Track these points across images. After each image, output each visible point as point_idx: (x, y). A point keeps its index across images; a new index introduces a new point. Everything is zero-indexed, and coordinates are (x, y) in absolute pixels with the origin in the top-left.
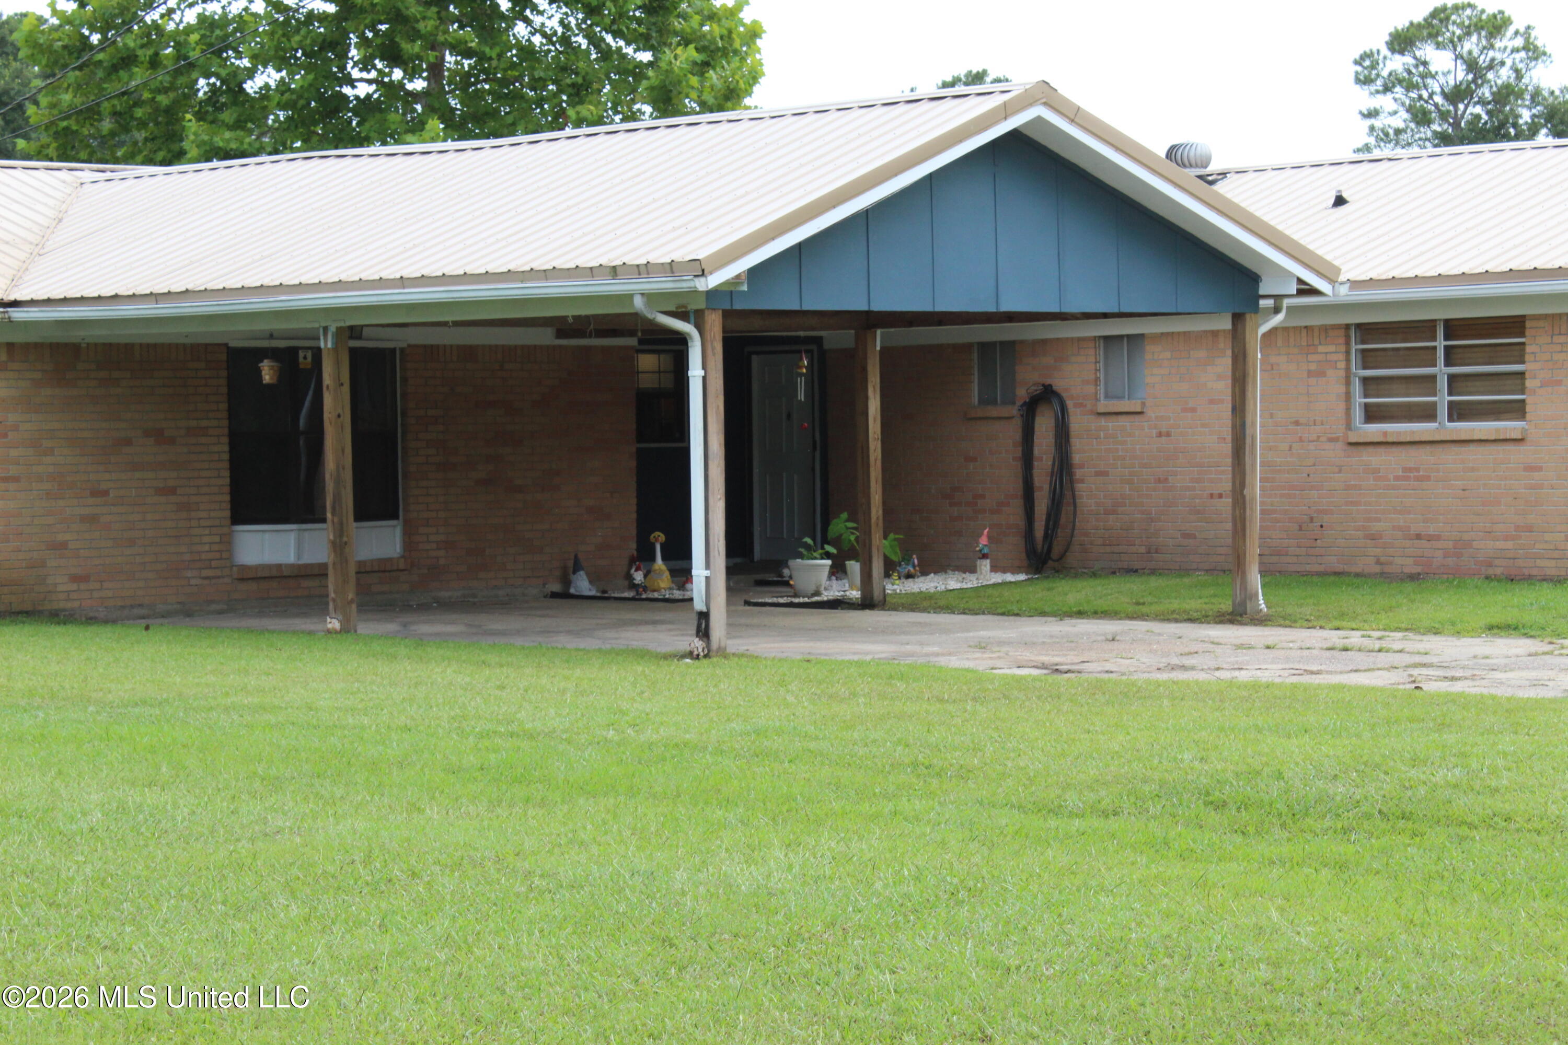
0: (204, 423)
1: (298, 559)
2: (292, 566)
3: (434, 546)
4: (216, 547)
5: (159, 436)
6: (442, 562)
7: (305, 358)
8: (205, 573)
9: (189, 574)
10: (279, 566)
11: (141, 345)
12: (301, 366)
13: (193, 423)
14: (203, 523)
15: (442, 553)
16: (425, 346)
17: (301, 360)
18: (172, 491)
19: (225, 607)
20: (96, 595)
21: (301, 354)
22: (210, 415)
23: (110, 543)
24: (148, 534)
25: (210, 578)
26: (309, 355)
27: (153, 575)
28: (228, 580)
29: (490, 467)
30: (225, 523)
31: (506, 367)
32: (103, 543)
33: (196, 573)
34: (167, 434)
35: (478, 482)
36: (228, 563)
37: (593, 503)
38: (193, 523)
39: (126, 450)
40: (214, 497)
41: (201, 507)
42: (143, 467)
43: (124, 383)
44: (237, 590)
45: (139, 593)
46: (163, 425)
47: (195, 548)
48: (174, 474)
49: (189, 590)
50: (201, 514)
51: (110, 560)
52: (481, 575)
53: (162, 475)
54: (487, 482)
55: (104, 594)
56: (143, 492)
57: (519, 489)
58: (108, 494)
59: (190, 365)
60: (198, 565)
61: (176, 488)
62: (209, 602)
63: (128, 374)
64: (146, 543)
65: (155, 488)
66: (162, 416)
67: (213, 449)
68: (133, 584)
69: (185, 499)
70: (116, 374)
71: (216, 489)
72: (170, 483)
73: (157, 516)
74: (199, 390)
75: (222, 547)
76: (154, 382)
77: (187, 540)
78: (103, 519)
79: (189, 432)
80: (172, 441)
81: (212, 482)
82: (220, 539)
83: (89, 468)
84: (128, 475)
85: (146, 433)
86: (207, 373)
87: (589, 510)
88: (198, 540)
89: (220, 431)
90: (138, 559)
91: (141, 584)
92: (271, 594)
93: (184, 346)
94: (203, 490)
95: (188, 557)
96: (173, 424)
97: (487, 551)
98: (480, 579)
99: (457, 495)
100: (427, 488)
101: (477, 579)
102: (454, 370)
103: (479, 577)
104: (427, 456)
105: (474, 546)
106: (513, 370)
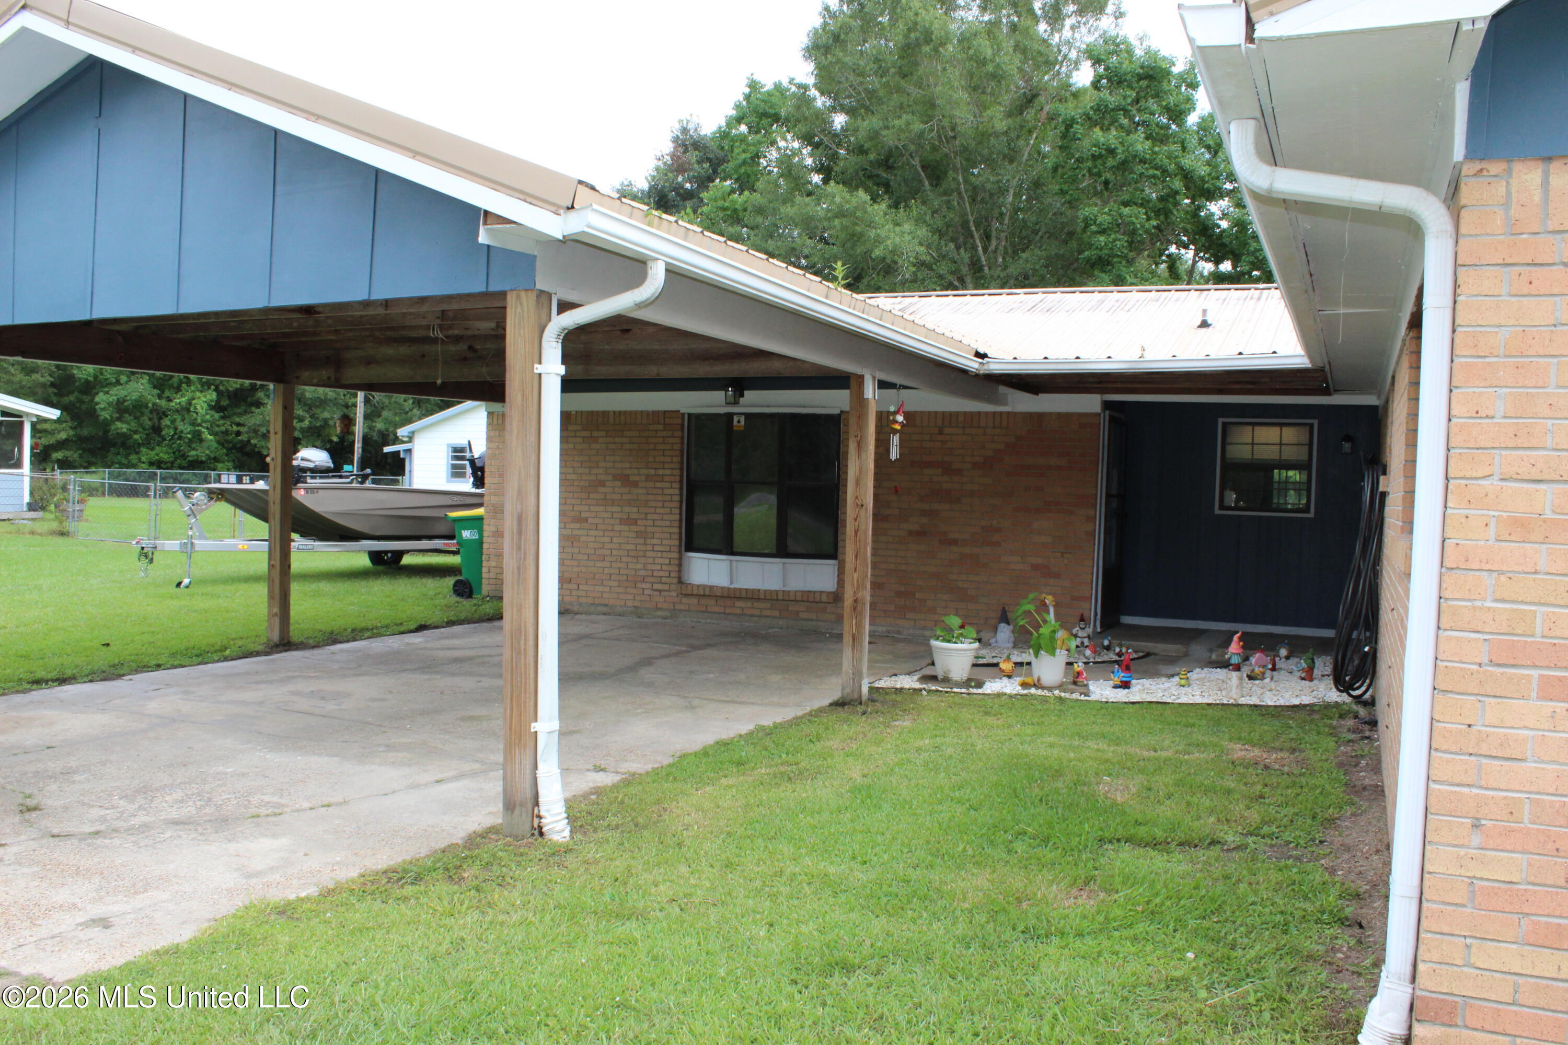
0: (661, 472)
1: (731, 583)
2: (723, 588)
4: (665, 567)
5: (625, 480)
7: (739, 422)
8: (657, 586)
9: (644, 586)
10: (711, 587)
11: (614, 412)
12: (735, 429)
13: (652, 472)
14: (656, 548)
17: (735, 423)
18: (635, 522)
19: (669, 614)
20: (574, 593)
21: (736, 419)
22: (667, 466)
23: (586, 557)
24: (615, 552)
25: (660, 591)
26: (743, 419)
27: (616, 584)
28: (674, 594)
29: (924, 520)
30: (677, 549)
31: (946, 431)
32: (580, 557)
33: (648, 586)
34: (632, 478)
35: (911, 533)
36: (675, 581)
37: (1039, 561)
38: (649, 548)
39: (601, 489)
40: (666, 529)
41: (656, 535)
42: (613, 503)
43: (601, 440)
44: (681, 603)
45: (606, 595)
46: (628, 472)
47: (649, 567)
48: (635, 510)
49: (643, 598)
50: (655, 541)
51: (584, 570)
52: (909, 615)
53: (626, 509)
54: (920, 534)
55: (580, 593)
56: (612, 521)
57: (954, 542)
58: (587, 521)
59: (651, 427)
60: (651, 580)
61: (636, 520)
62: (658, 609)
63: (603, 433)
64: (614, 559)
65: (620, 519)
66: (628, 465)
67: (667, 491)
68: (601, 588)
69: (643, 529)
70: (595, 434)
71: (668, 523)
72: (633, 516)
73: (621, 540)
74: (658, 447)
75: (671, 568)
76: (624, 440)
77: (642, 560)
78: (582, 539)
79: (648, 478)
80: (635, 484)
81: (666, 517)
82: (672, 561)
83: (573, 501)
84: (602, 508)
85: (616, 477)
86: (665, 434)
87: (1035, 567)
88: (651, 560)
89: (672, 478)
90: (606, 571)
91: (607, 589)
92: (709, 609)
93: (648, 413)
94: (658, 523)
95: (642, 573)
96: (636, 471)
97: (918, 595)
98: (909, 619)
99: (887, 543)
101: (905, 618)
103: (907, 617)
105: (903, 589)
106: (953, 434)
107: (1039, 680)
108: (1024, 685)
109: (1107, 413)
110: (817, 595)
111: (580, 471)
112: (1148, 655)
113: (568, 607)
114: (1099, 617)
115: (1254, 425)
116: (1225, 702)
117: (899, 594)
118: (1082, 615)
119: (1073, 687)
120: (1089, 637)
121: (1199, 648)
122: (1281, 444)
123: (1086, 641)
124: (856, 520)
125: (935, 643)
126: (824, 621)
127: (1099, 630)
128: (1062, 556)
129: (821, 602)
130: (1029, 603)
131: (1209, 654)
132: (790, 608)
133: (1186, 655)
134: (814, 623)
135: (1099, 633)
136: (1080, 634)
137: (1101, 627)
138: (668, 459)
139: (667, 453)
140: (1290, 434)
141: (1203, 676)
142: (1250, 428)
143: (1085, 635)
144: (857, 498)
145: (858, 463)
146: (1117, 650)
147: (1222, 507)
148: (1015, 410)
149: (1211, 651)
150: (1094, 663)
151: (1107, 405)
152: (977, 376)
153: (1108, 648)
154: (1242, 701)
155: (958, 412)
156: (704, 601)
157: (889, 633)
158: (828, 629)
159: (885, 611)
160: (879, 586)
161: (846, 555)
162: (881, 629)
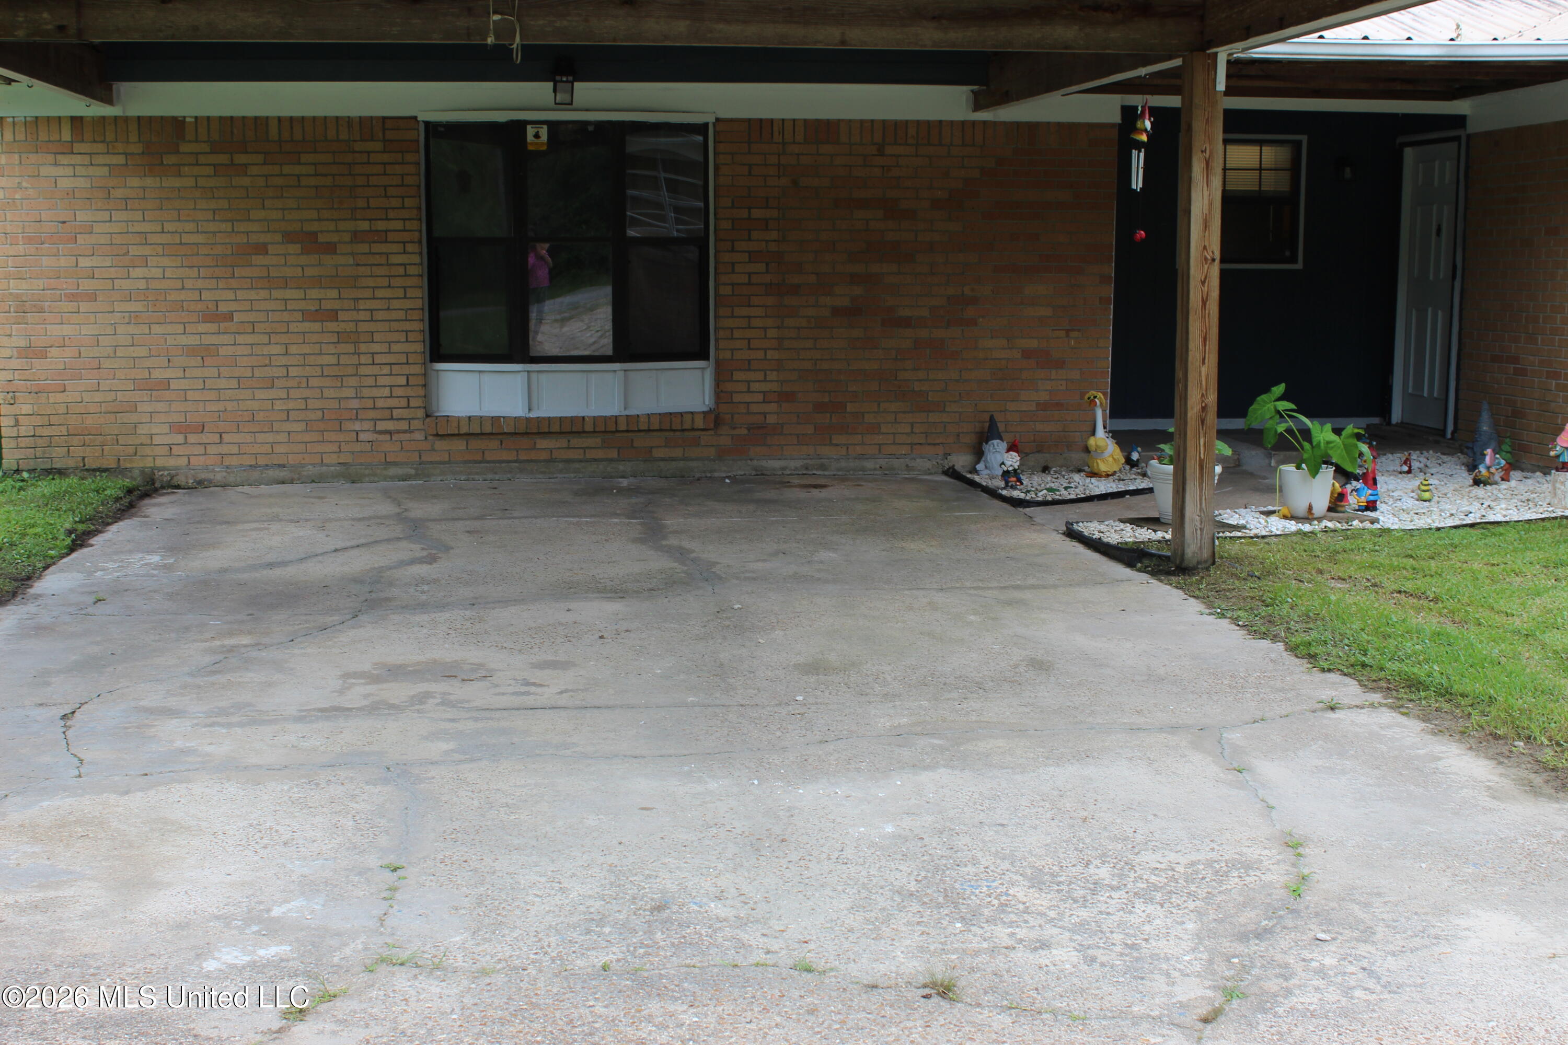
0: (381, 225)
1: (530, 409)
2: (516, 419)
3: (760, 397)
4: (398, 392)
5: (309, 242)
6: (771, 419)
7: (537, 136)
8: (381, 426)
9: (357, 426)
10: (495, 420)
11: (279, 119)
12: (530, 148)
13: (365, 226)
14: (380, 359)
15: (773, 407)
16: (749, 121)
17: (530, 137)
18: (333, 315)
19: (413, 472)
20: (212, 450)
21: (530, 131)
22: (391, 214)
23: (234, 383)
24: (293, 372)
25: (390, 433)
26: (544, 132)
27: (300, 427)
28: (419, 436)
29: (858, 290)
30: (420, 359)
31: (889, 150)
32: (222, 383)
33: (368, 425)
34: (321, 238)
35: (836, 311)
36: (420, 413)
37: (1034, 344)
38: (363, 359)
39: (258, 260)
40: (395, 325)
41: (377, 337)
42: (285, 283)
43: (254, 170)
44: (433, 450)
45: (279, 449)
46: (315, 227)
47: (366, 392)
48: (334, 293)
49: (358, 447)
50: (376, 348)
51: (230, 406)
52: (837, 439)
53: (314, 293)
54: (851, 312)
55: (225, 449)
56: (286, 316)
57: (906, 323)
58: (231, 319)
59: (358, 146)
60: (372, 414)
61: (336, 312)
62: (388, 464)
63: (260, 158)
64: (290, 383)
65: (303, 312)
66: (314, 214)
67: (395, 259)
68: (270, 438)
69: (351, 327)
70: (241, 159)
71: (401, 315)
72: (327, 305)
73: (306, 349)
74: (374, 181)
75: (409, 392)
76: (297, 169)
77: (353, 381)
78: (223, 351)
79: (356, 237)
80: (330, 248)
81: (396, 304)
82: (412, 381)
83: (200, 284)
84: (263, 294)
85: (289, 237)
86: (386, 157)
87: (1027, 354)
88: (371, 381)
89: (406, 236)
90: (279, 405)
91: (282, 437)
92: (488, 456)
93: (349, 120)
94: (379, 315)
95: (355, 404)
96: (331, 226)
97: (850, 407)
98: (837, 445)
99: (798, 328)
100: (749, 317)
101: (831, 444)
102: (798, 155)
103: (834, 442)
104: (750, 274)
105: (826, 400)
106: (900, 156)
110: (688, 419)
111: (212, 227)
113: (203, 476)
117: (821, 407)
122: (1260, 169)
126: (697, 459)
128: (1068, 336)
129: (692, 429)
132: (635, 444)
134: (681, 464)
138: (395, 202)
139: (391, 191)
140: (1271, 155)
156: (475, 444)
157: (807, 469)
158: (705, 472)
159: (798, 436)
160: (786, 397)
161: (732, 350)
162: (793, 464)
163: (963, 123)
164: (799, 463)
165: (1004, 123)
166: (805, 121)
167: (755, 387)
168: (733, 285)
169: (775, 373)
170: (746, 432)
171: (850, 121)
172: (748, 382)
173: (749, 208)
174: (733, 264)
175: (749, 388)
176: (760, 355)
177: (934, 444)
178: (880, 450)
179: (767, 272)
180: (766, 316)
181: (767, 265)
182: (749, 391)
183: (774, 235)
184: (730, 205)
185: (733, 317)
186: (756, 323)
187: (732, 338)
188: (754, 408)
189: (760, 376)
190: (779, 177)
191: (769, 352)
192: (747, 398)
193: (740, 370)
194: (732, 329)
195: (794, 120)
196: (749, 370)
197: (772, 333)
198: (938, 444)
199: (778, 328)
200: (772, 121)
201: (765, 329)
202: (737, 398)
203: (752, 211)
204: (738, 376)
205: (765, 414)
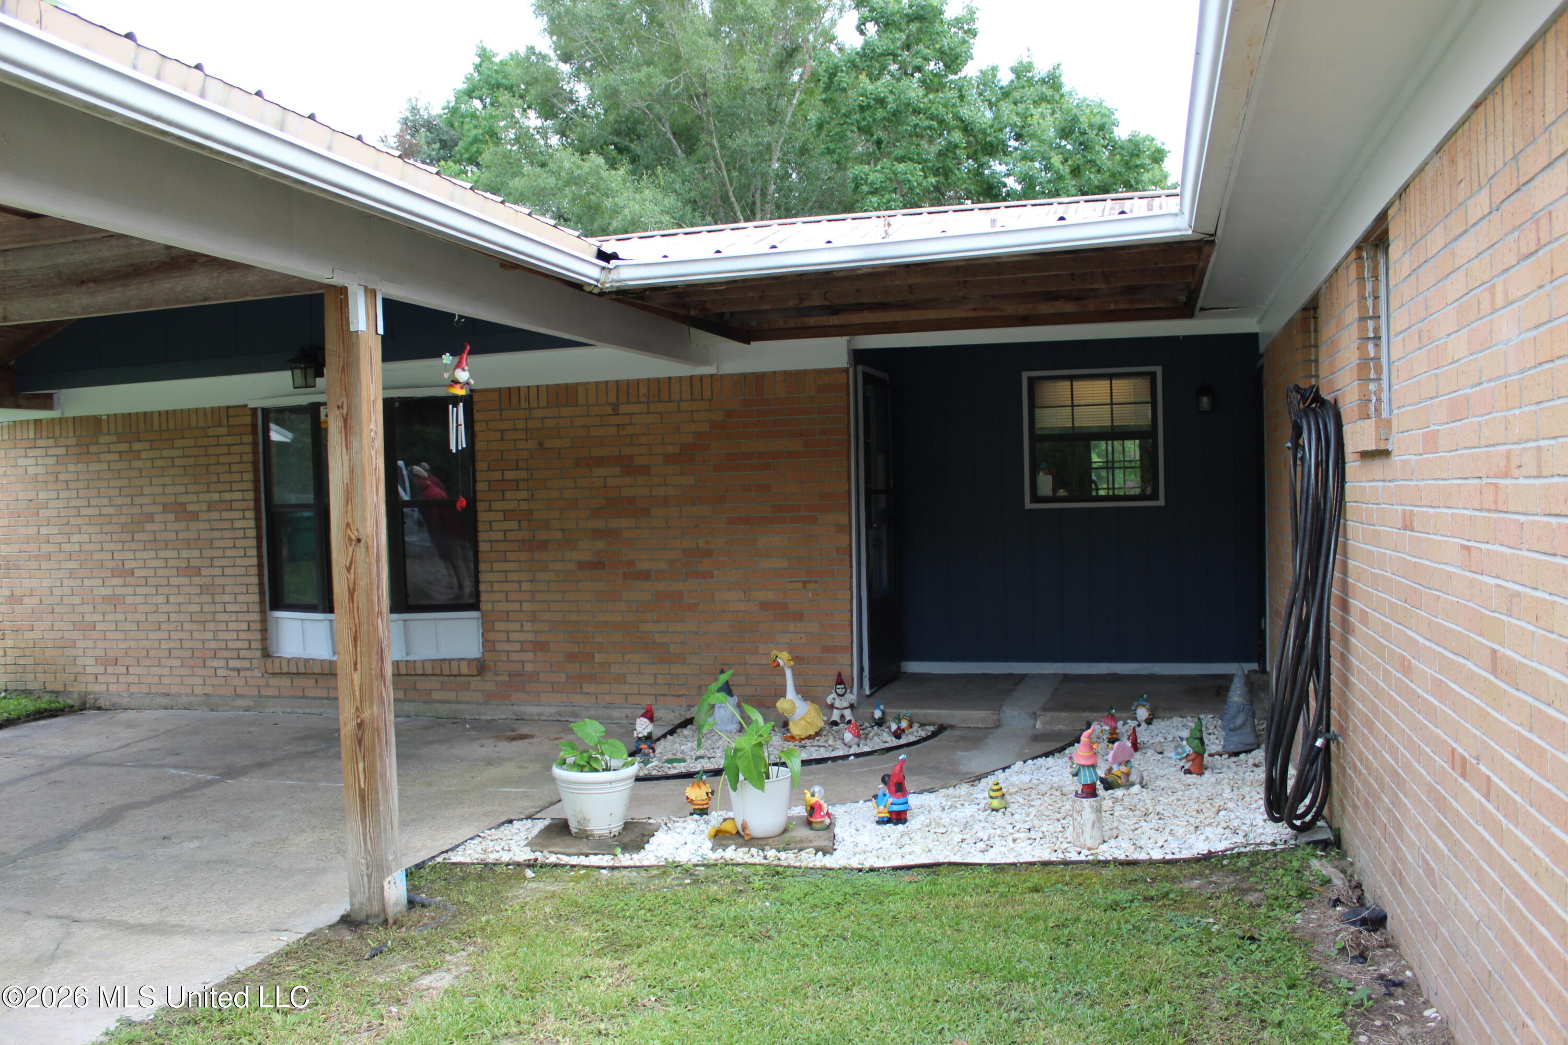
0: (227, 496)
2: (322, 661)
3: (517, 647)
4: (243, 635)
5: (181, 512)
6: (529, 667)
8: (234, 664)
9: (215, 663)
10: (306, 661)
11: (160, 413)
12: (323, 426)
13: (216, 497)
14: (230, 608)
15: (529, 656)
16: (500, 390)
17: (322, 417)
18: (198, 571)
19: (252, 704)
20: (122, 679)
21: (323, 411)
22: (235, 486)
23: (134, 627)
24: (173, 617)
25: (238, 670)
27: (177, 663)
28: (257, 673)
29: (600, 545)
30: (256, 608)
31: (623, 409)
32: (127, 626)
33: (222, 663)
34: (190, 508)
35: (582, 565)
36: (258, 654)
37: (770, 596)
38: (219, 608)
39: (149, 527)
40: (239, 580)
41: (228, 589)
42: (166, 545)
43: (144, 455)
44: (268, 686)
45: (165, 680)
46: (183, 499)
47: (222, 636)
48: (197, 553)
49: (217, 681)
50: (226, 598)
51: (133, 644)
52: (587, 688)
53: (184, 553)
54: (596, 565)
55: (130, 679)
56: (166, 572)
57: (646, 575)
58: (133, 574)
59: (211, 432)
60: (225, 654)
61: (199, 568)
62: (238, 696)
63: (146, 445)
64: (172, 627)
65: (178, 568)
66: (182, 489)
67: (238, 524)
68: (158, 671)
69: (208, 580)
70: (136, 446)
71: (242, 571)
72: (194, 563)
73: (180, 599)
74: (222, 459)
75: (250, 636)
76: (172, 453)
77: (211, 626)
78: (129, 600)
79: (211, 506)
80: (194, 516)
81: (239, 562)
82: (253, 626)
83: (112, 546)
84: (152, 554)
85: (166, 508)
86: (229, 440)
87: (765, 606)
88: (223, 626)
89: (243, 505)
90: (165, 645)
91: (166, 671)
92: (308, 693)
93: (204, 410)
94: (228, 571)
95: (213, 645)
96: (194, 498)
97: (598, 658)
98: (587, 694)
99: (549, 582)
100: (506, 572)
101: (581, 692)
102: (542, 418)
103: (585, 690)
104: (505, 531)
105: (576, 650)
106: (634, 414)
107: (744, 827)
108: (720, 837)
109: (860, 368)
110: (454, 664)
111: (118, 501)
112: (941, 729)
113: (115, 700)
114: (866, 673)
115: (1072, 378)
116: (1074, 857)
117: (571, 657)
118: (839, 675)
119: (805, 832)
120: (852, 707)
121: (1016, 713)
122: (1112, 404)
123: (848, 715)
124: (349, 569)
125: (557, 771)
126: (467, 703)
127: (868, 692)
128: (804, 587)
129: (460, 675)
130: (719, 690)
131: (1031, 722)
132: (418, 687)
133: (998, 725)
134: (454, 706)
135: (868, 696)
136: (837, 704)
137: (871, 688)
138: (237, 477)
139: (235, 468)
140: (1124, 388)
141: (1026, 778)
142: (1067, 384)
143: (846, 704)
144: (348, 525)
145: (346, 458)
146: (894, 727)
147: (1035, 498)
148: (721, 372)
149: (1035, 716)
150: (857, 755)
151: (859, 356)
152: (602, 294)
153: (880, 723)
154: (1106, 852)
155: (638, 381)
156: (298, 681)
157: (560, 715)
158: (473, 714)
159: (552, 683)
160: (541, 646)
161: (493, 602)
162: (548, 710)
163: (691, 377)
164: (553, 710)
165: (731, 375)
166: (547, 386)
167: (513, 636)
168: (491, 542)
169: (530, 624)
170: (507, 678)
171: (587, 383)
172: (508, 632)
173: (503, 471)
174: (491, 522)
175: (508, 637)
176: (516, 606)
177: (678, 696)
178: (626, 699)
179: (520, 529)
180: (520, 571)
181: (519, 522)
182: (508, 641)
183: (524, 494)
184: (486, 468)
185: (492, 571)
186: (512, 576)
187: (492, 591)
188: (514, 657)
189: (517, 626)
190: (527, 440)
191: (524, 604)
192: (507, 646)
193: (500, 621)
194: (492, 583)
195: (538, 387)
196: (507, 621)
197: (526, 586)
198: (682, 695)
199: (531, 581)
200: (519, 388)
201: (520, 582)
202: (499, 647)
203: (505, 473)
204: (499, 626)
205: (523, 663)
